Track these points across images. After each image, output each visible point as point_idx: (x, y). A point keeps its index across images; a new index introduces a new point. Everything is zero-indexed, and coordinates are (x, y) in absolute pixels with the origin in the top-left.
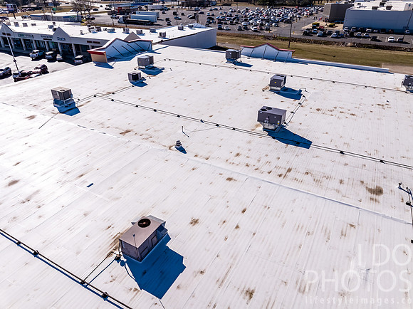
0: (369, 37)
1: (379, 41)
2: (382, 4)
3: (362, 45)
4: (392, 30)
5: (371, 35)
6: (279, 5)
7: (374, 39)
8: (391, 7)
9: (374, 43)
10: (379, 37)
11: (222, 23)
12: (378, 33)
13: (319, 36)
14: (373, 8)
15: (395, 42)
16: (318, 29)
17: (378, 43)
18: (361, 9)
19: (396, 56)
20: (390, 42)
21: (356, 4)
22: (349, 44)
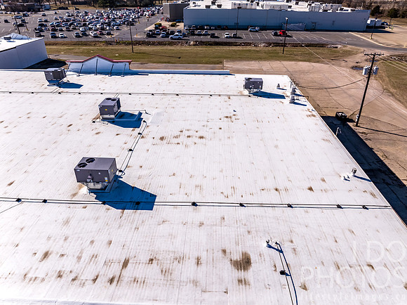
0: (209, 35)
1: (217, 37)
2: (213, 3)
3: (203, 42)
4: (226, 26)
5: (210, 32)
6: (120, 6)
7: (213, 36)
8: (221, 5)
9: (213, 40)
10: (217, 33)
11: (56, 30)
12: (216, 29)
13: (162, 37)
14: (206, 6)
15: (230, 37)
16: (161, 30)
17: (217, 40)
18: (197, 8)
19: (234, 51)
20: (227, 37)
21: (191, 3)
22: (192, 43)
